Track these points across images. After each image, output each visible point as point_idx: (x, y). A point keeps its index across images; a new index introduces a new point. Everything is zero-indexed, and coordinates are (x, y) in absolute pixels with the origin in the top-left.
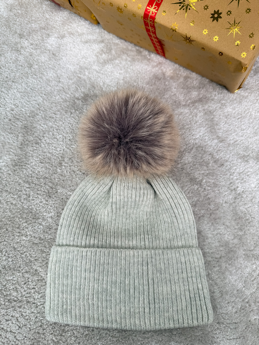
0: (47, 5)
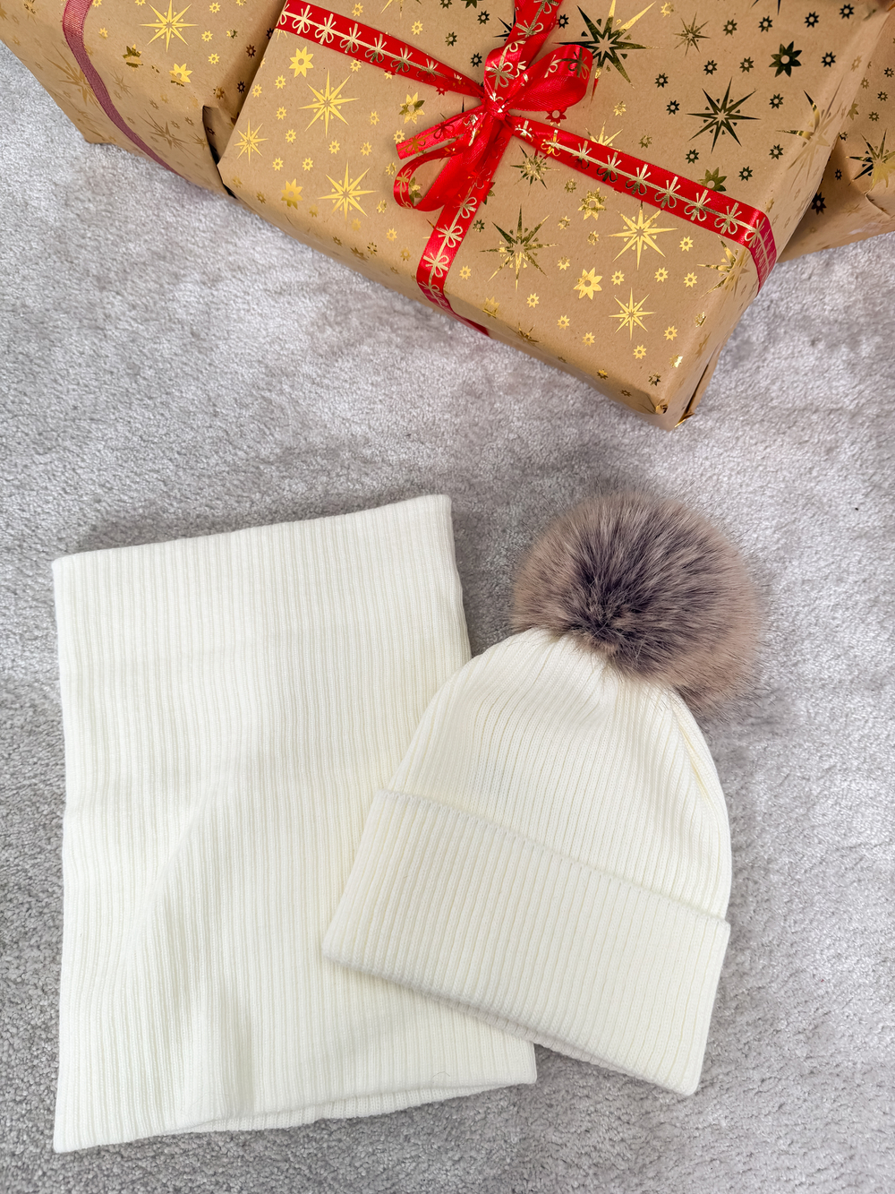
0: (166, 181)
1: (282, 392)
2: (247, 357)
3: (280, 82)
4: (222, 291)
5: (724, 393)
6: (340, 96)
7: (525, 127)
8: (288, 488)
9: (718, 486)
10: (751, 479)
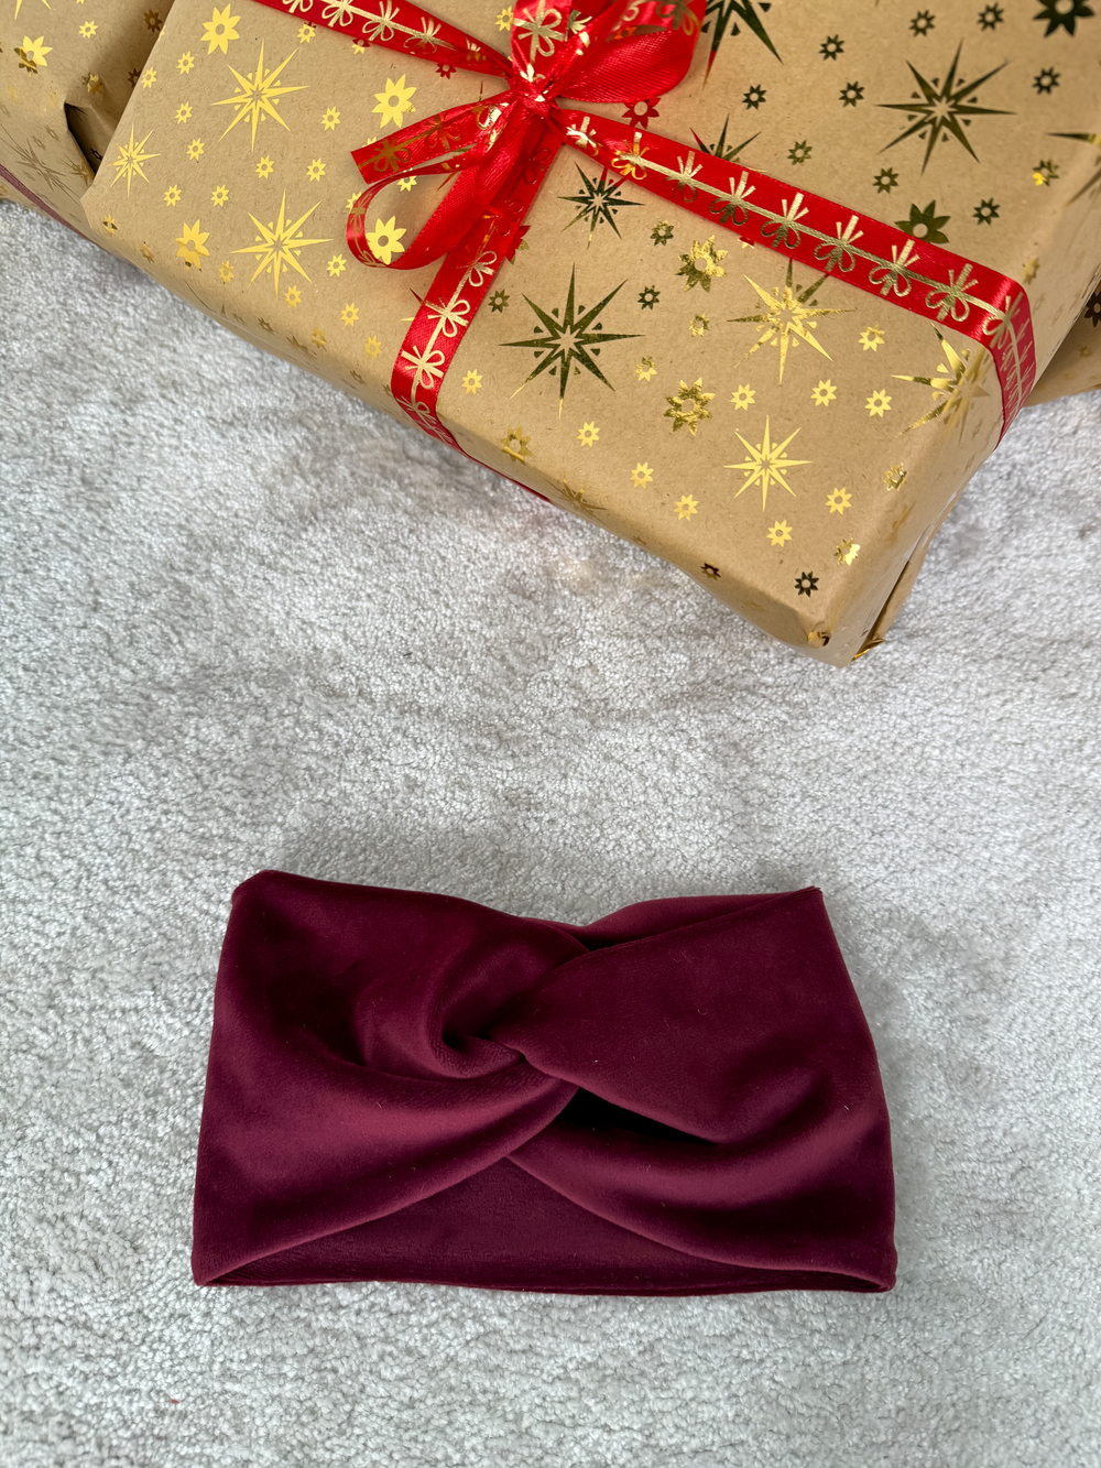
1: (208, 575)
2: (163, 519)
3: (186, 63)
4: (142, 418)
5: (935, 608)
6: (278, 83)
7: (584, 127)
8: (192, 733)
9: (923, 764)
10: (979, 755)
